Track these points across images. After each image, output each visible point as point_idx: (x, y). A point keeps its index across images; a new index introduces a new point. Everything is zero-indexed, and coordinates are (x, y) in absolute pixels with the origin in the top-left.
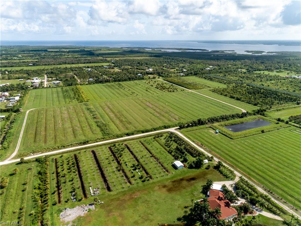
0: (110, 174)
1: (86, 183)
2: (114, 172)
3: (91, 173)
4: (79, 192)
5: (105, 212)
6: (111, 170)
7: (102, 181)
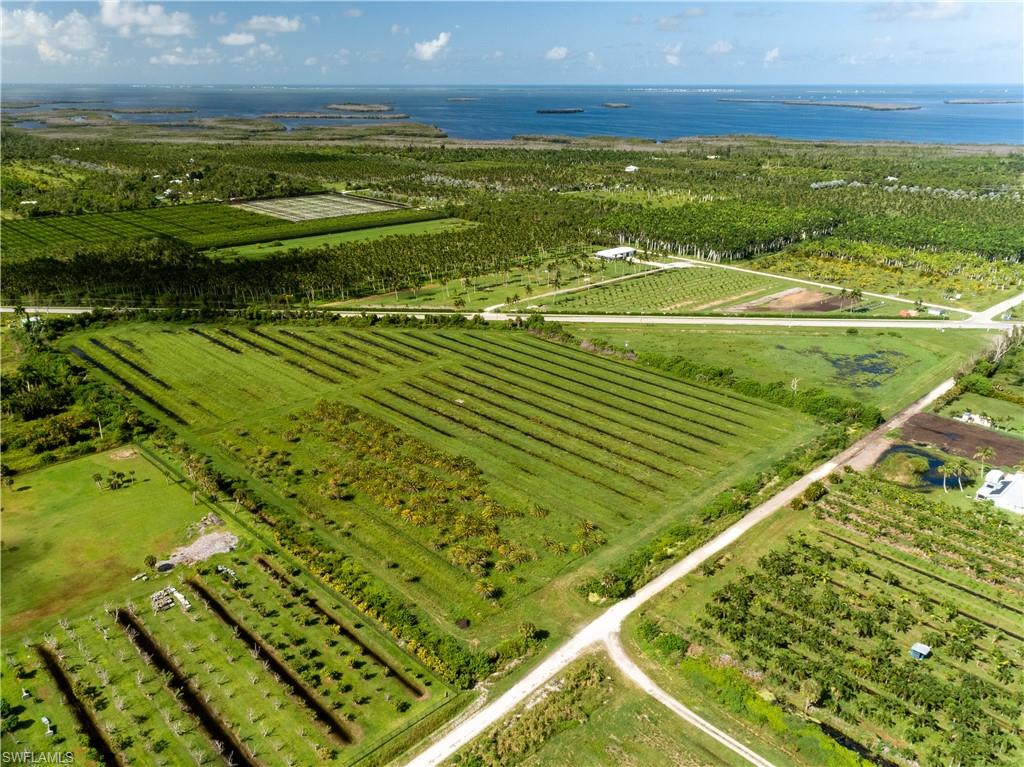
0: (128, 667)
1: (211, 618)
2: (111, 682)
3: (210, 654)
4: (220, 591)
5: (125, 563)
6: (126, 685)
7: (157, 637)
